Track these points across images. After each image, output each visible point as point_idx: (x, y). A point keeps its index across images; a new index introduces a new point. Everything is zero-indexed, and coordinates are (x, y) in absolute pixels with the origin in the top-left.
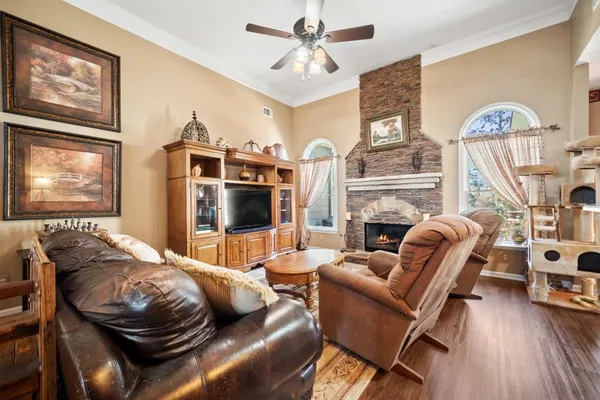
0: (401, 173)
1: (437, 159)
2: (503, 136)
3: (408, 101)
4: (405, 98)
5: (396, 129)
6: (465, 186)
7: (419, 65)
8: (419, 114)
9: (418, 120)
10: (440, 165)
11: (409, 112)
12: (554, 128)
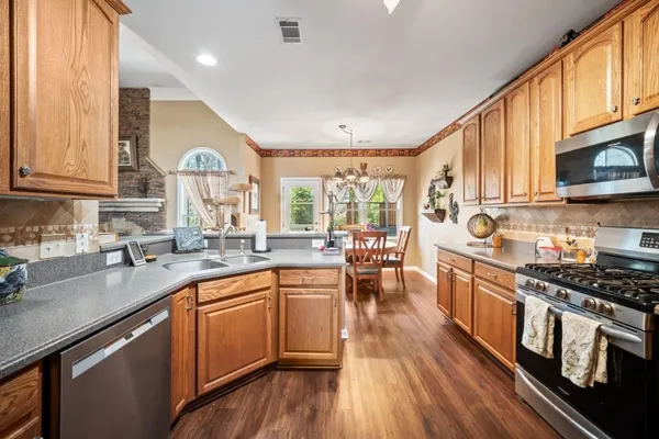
0: (131, 196)
1: (162, 185)
2: (205, 174)
3: (138, 129)
4: (134, 125)
5: (125, 153)
6: (182, 211)
7: (148, 98)
8: (147, 142)
9: (147, 148)
10: (164, 191)
11: (137, 139)
12: (231, 173)
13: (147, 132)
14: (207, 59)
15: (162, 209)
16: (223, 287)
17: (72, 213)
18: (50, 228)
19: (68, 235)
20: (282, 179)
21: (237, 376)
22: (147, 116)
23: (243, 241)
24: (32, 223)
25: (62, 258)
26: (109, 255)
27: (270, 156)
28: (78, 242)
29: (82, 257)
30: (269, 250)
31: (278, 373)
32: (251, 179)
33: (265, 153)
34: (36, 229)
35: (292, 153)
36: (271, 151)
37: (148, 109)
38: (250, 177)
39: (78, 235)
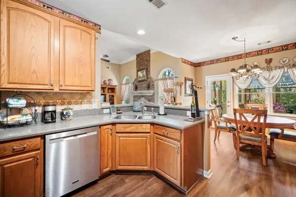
1: (153, 85)
4: (146, 64)
7: (150, 53)
8: (150, 70)
10: (154, 87)
11: (147, 69)
12: (176, 77)
13: (149, 66)
14: (141, 32)
15: (154, 94)
16: (126, 128)
17: (92, 96)
18: (85, 100)
19: (90, 103)
20: (206, 77)
21: (133, 169)
22: (150, 60)
23: (152, 109)
24: (79, 99)
25: (88, 109)
26: (104, 110)
27: (200, 66)
28: (93, 105)
29: (95, 110)
30: (165, 114)
31: (155, 177)
32: (186, 79)
33: (197, 65)
34: (81, 101)
35: (212, 62)
36: (200, 63)
37: (150, 57)
38: (185, 78)
39: (93, 103)
